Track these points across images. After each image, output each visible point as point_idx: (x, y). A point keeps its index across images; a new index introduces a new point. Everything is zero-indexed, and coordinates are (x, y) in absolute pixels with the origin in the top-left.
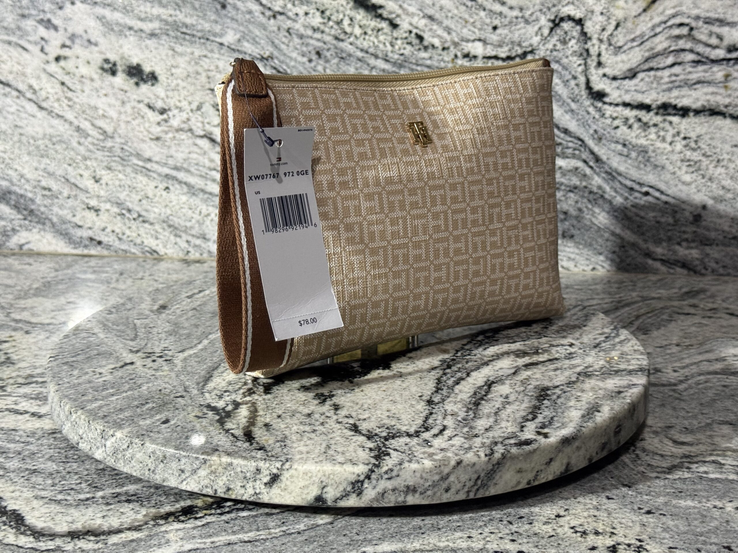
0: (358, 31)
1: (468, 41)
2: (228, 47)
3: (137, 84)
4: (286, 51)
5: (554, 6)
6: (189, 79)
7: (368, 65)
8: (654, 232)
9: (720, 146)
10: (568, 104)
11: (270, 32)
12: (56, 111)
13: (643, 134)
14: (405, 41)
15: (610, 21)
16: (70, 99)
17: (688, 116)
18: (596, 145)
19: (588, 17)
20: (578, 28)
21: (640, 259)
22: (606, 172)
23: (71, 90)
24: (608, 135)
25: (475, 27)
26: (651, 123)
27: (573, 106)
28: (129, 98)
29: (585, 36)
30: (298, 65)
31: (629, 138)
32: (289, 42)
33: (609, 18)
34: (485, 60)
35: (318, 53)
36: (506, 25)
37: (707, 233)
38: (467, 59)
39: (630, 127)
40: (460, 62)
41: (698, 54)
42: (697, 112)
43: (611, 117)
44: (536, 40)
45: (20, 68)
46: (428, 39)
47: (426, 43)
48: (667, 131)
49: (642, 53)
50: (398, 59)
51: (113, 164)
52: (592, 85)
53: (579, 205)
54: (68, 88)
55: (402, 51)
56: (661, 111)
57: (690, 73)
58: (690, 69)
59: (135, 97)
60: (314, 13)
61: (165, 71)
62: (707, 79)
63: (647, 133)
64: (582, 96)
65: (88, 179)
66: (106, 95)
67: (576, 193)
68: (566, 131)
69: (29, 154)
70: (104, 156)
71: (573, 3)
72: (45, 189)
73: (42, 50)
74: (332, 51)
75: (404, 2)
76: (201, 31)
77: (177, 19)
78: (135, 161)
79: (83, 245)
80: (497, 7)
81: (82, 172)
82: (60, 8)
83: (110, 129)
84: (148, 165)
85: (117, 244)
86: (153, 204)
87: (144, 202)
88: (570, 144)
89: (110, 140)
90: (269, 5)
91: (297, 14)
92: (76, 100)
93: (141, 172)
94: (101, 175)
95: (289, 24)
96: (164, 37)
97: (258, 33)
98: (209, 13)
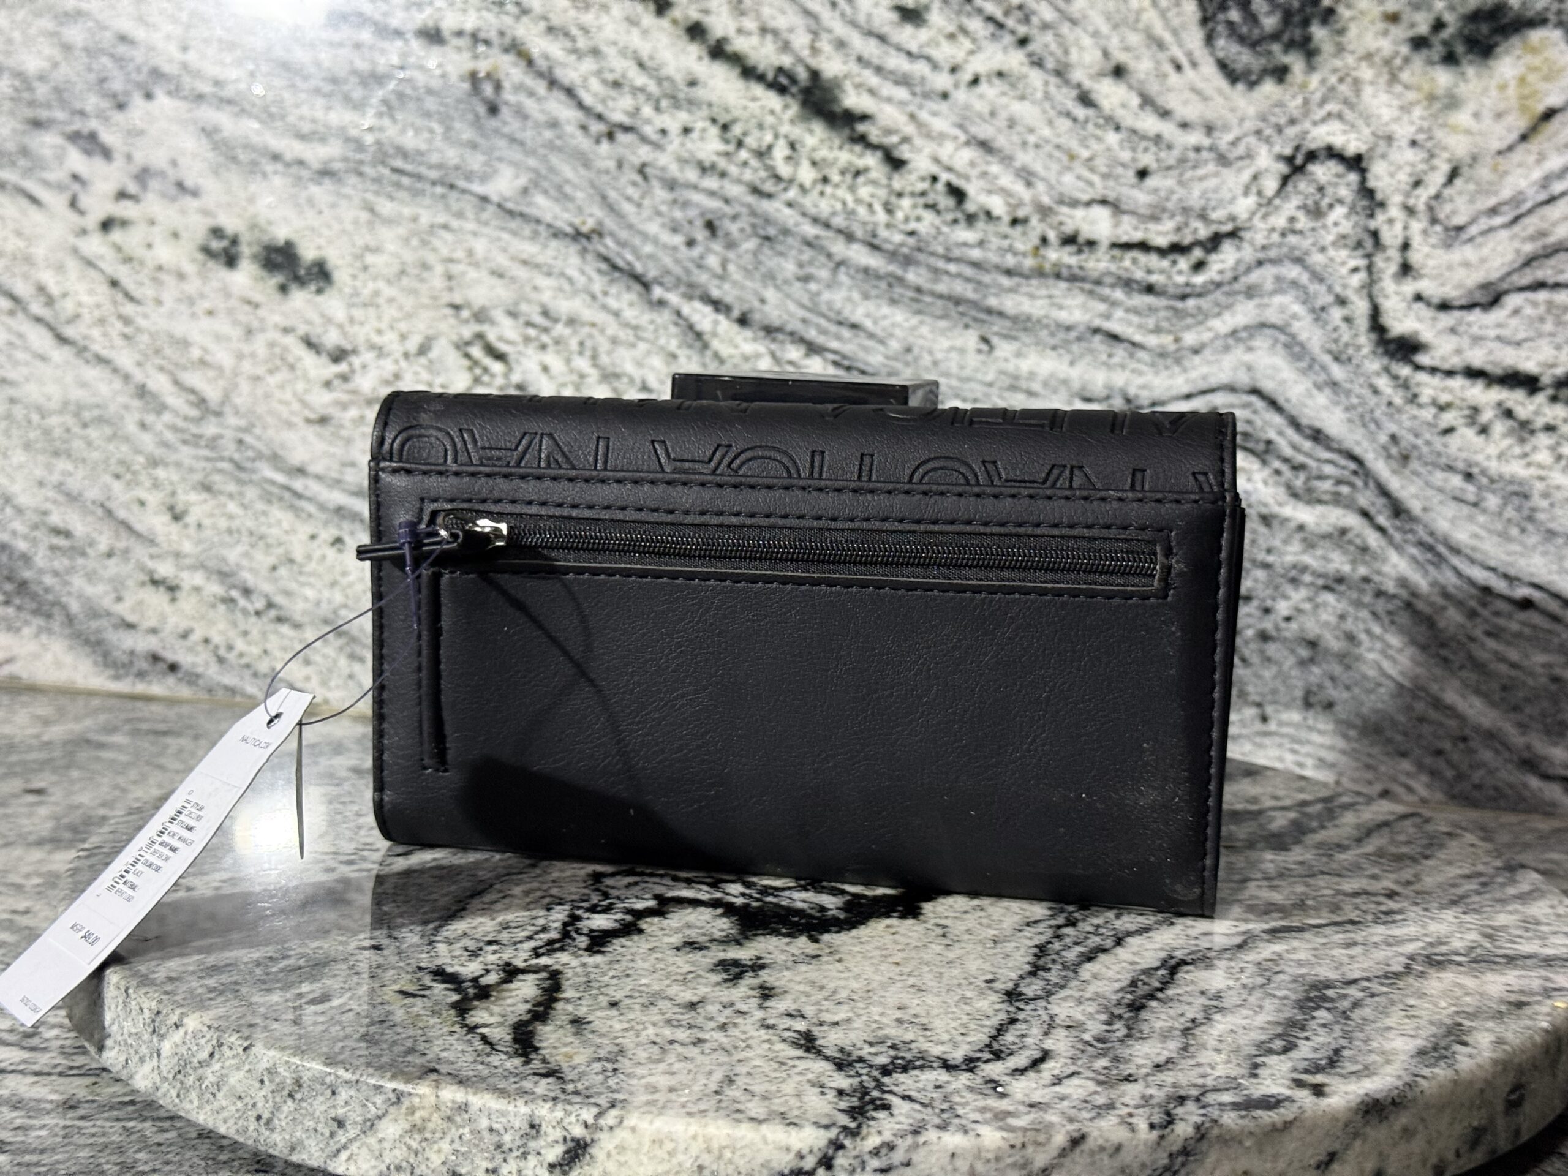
0: (807, 174)
1: (1074, 203)
2: (500, 206)
3: (283, 289)
4: (633, 219)
5: (1292, 122)
6: (405, 281)
7: (829, 256)
10: (1324, 368)
11: (599, 172)
12: (96, 347)
13: (1517, 450)
14: (921, 201)
15: (1436, 162)
16: (127, 321)
18: (1394, 472)
19: (1380, 150)
20: (1353, 177)
21: (1509, 775)
22: (1421, 544)
23: (131, 300)
24: (1425, 449)
25: (1092, 170)
26: (1538, 422)
27: (1337, 372)
28: (262, 320)
29: (1368, 199)
30: (660, 254)
31: (1480, 458)
32: (643, 197)
33: (1432, 156)
34: (1117, 252)
35: (710, 226)
36: (1169, 168)
38: (1073, 249)
39: (1483, 431)
40: (1054, 255)
43: (1434, 403)
44: (1244, 206)
45: (21, 244)
46: (978, 196)
47: (970, 207)
49: (1517, 243)
50: (902, 245)
51: (217, 478)
52: (1387, 321)
53: (1349, 625)
54: (128, 294)
55: (912, 226)
56: (1567, 393)
59: (277, 319)
60: (704, 130)
61: (349, 258)
63: (1527, 448)
64: (1359, 348)
65: (156, 513)
66: (210, 313)
67: (1341, 594)
68: (1317, 436)
69: (27, 446)
70: (197, 458)
71: (1340, 117)
72: (57, 531)
73: (73, 204)
74: (744, 223)
75: (921, 107)
76: (440, 166)
77: (382, 136)
78: (268, 472)
79: (135, 670)
80: (1150, 123)
81: (143, 494)
82: (121, 106)
83: (212, 393)
84: (298, 484)
85: (213, 672)
86: (302, 579)
87: (283, 571)
88: (1328, 469)
89: (213, 419)
90: (599, 108)
91: (663, 132)
92: (142, 322)
93: (281, 499)
94: (188, 504)
95: (644, 153)
96: (353, 180)
97: (570, 174)
98: (457, 124)
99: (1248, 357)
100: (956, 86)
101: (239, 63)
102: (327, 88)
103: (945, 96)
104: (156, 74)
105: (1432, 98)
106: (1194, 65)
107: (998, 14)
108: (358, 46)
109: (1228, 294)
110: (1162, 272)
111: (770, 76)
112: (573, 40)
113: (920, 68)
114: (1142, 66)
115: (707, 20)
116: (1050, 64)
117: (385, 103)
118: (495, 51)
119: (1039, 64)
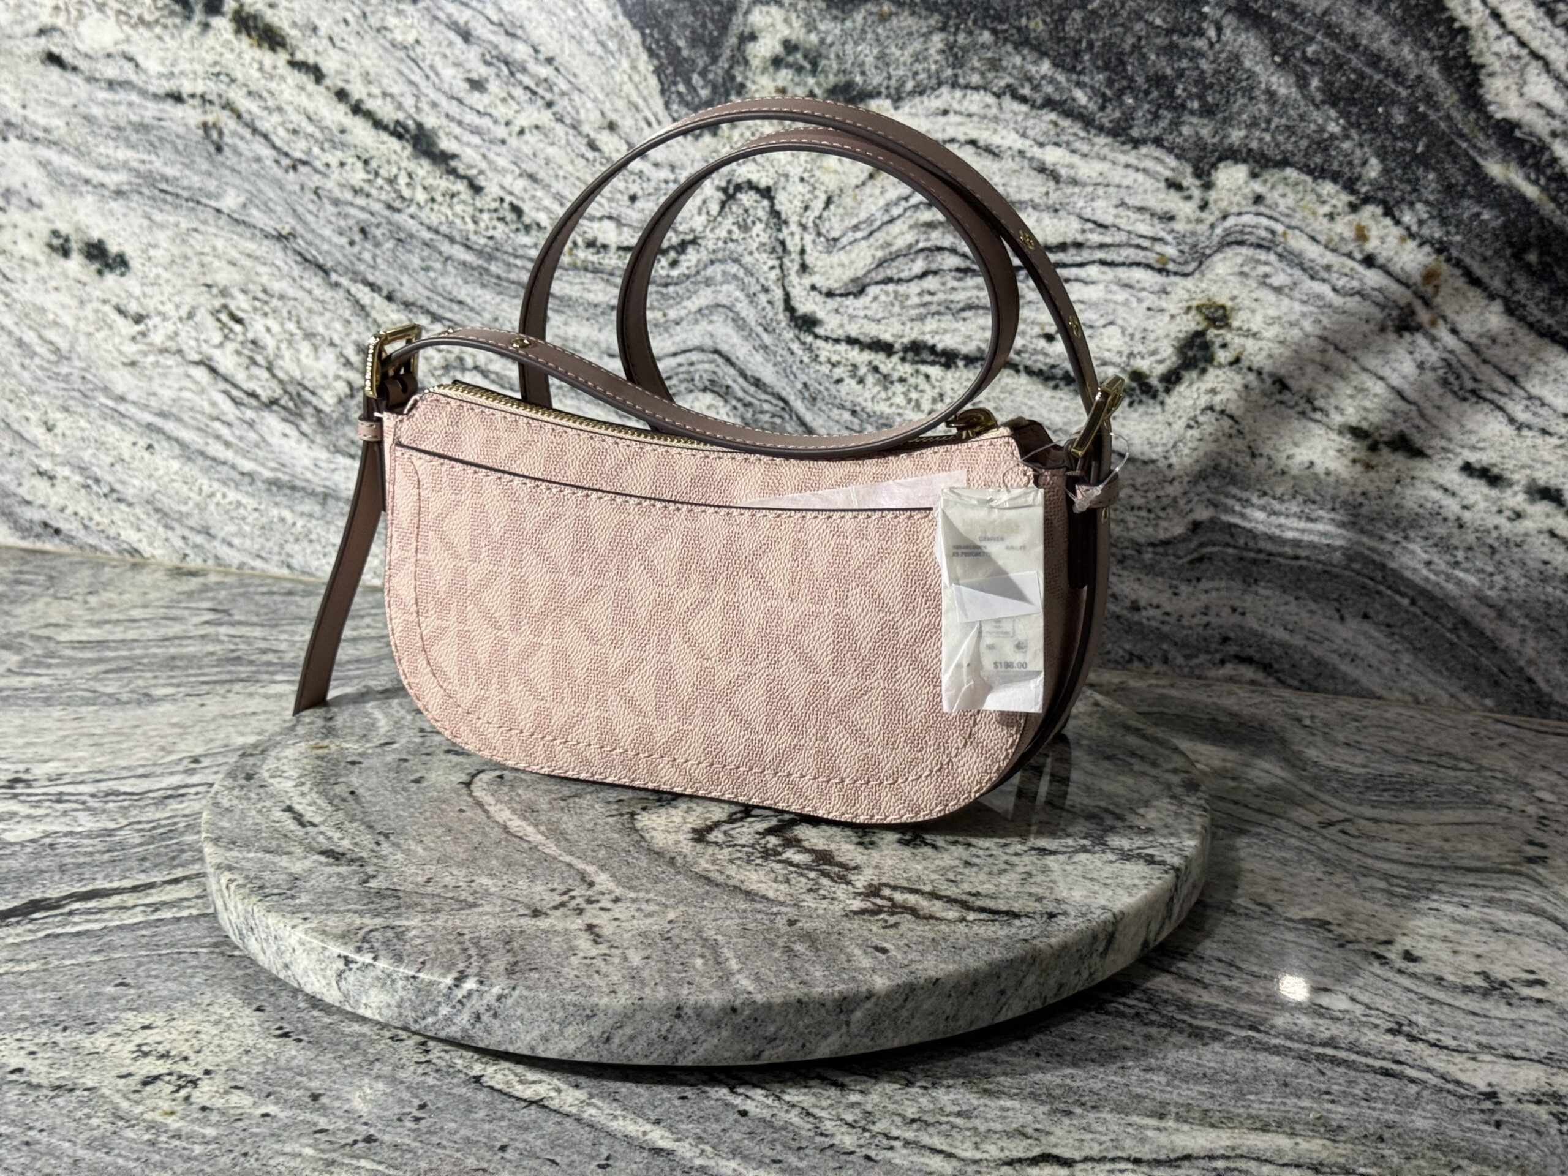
0: (421, 196)
1: (591, 217)
2: (230, 216)
3: (100, 272)
4: (314, 226)
6: (175, 268)
7: (440, 253)
10: (758, 336)
11: (290, 193)
13: (883, 395)
14: (495, 215)
15: (817, 193)
17: (956, 366)
18: (808, 409)
19: (780, 187)
20: (766, 203)
23: (8, 279)
24: (825, 394)
26: (895, 376)
27: (767, 339)
28: (89, 294)
29: (777, 218)
30: (333, 250)
31: (860, 400)
32: (318, 210)
33: (814, 188)
34: (621, 252)
35: (363, 231)
36: (650, 192)
38: (594, 249)
39: (861, 381)
40: (581, 254)
41: (965, 256)
42: (971, 360)
43: (829, 361)
44: (699, 222)
46: (530, 213)
47: (527, 220)
48: (922, 391)
49: (873, 251)
50: (486, 246)
51: (71, 402)
52: (795, 303)
54: (5, 276)
55: (491, 233)
56: (910, 355)
57: (954, 289)
58: (955, 284)
59: (98, 293)
60: (353, 164)
61: (138, 252)
63: (890, 393)
64: (779, 322)
66: (56, 289)
68: (757, 383)
70: (58, 389)
74: (384, 229)
75: (489, 150)
76: (189, 188)
77: (152, 167)
78: (103, 400)
79: (34, 533)
81: (28, 414)
83: (64, 345)
84: (122, 408)
85: (81, 534)
86: (131, 473)
87: (118, 467)
88: (766, 406)
89: (65, 362)
90: (286, 149)
91: (328, 165)
92: (15, 295)
93: (111, 417)
94: (56, 420)
95: (317, 181)
96: (136, 197)
97: (271, 195)
98: (198, 159)
99: (710, 328)
100: (510, 135)
101: (59, 116)
102: (114, 134)
103: (503, 142)
104: (8, 124)
107: (533, 86)
108: (130, 104)
109: (694, 283)
111: (391, 126)
112: (266, 101)
113: (486, 122)
115: (348, 87)
116: (568, 121)
117: (152, 144)
118: (217, 108)
119: (560, 120)
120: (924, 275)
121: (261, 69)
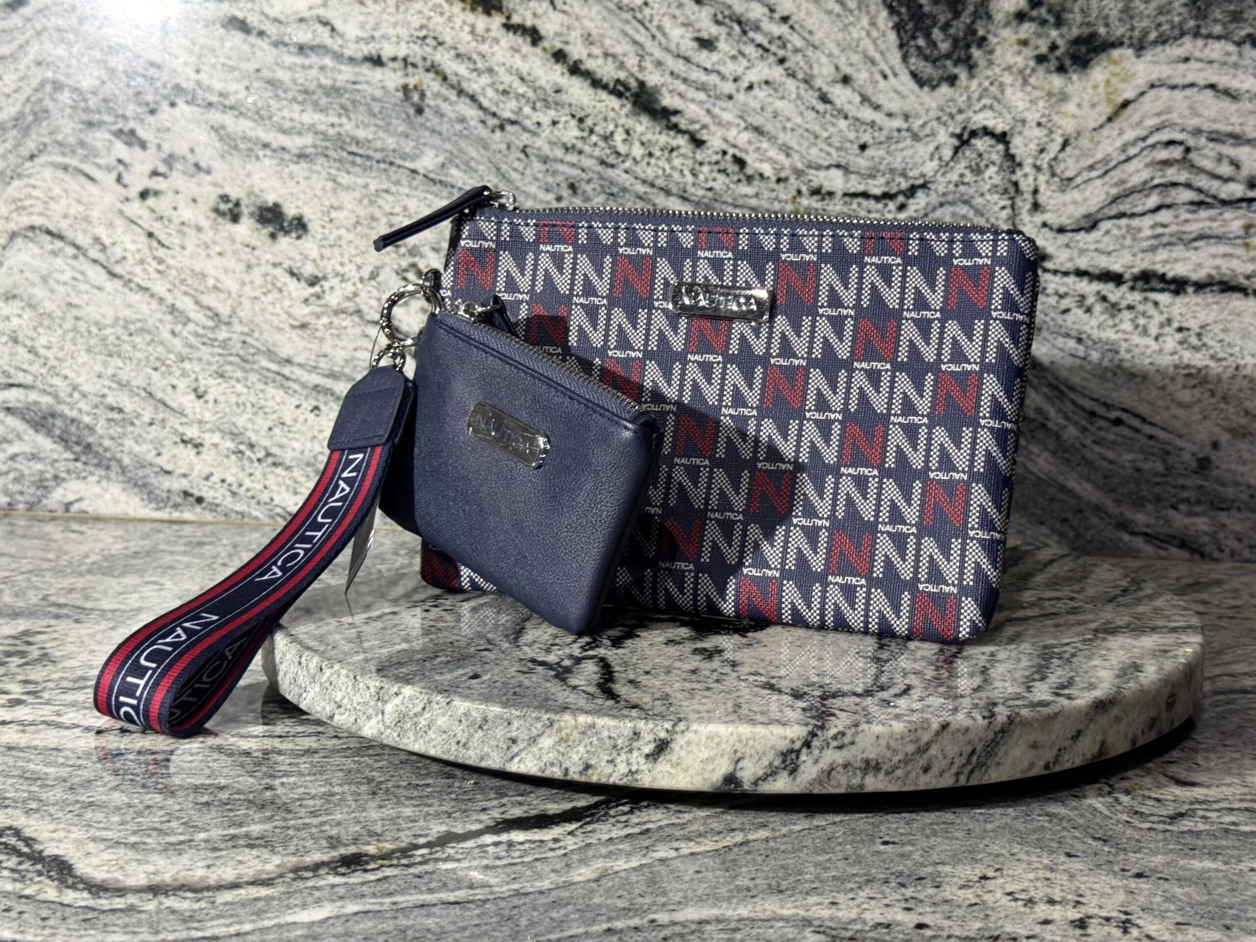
0: (638, 151)
1: (818, 167)
2: (423, 177)
3: (273, 236)
4: (519, 184)
5: (960, 111)
6: (359, 228)
7: (655, 206)
8: (1132, 486)
9: (1239, 342)
11: (494, 152)
12: (137, 280)
13: (1110, 322)
14: (716, 168)
15: (1054, 136)
16: (160, 261)
17: (1186, 293)
19: (1018, 129)
20: (1001, 147)
21: (1110, 533)
22: (1050, 385)
23: (163, 245)
24: (1052, 324)
25: (830, 145)
26: (1124, 304)
28: (258, 258)
29: (1011, 161)
31: (1086, 328)
32: (525, 168)
33: (1051, 132)
34: (847, 199)
35: (572, 187)
36: (880, 143)
37: (1220, 489)
38: (818, 197)
39: (1089, 310)
40: (806, 201)
41: (1199, 190)
42: (1200, 287)
43: (1057, 293)
44: (930, 167)
45: (81, 209)
46: (754, 164)
47: (749, 171)
48: (1150, 317)
49: (1107, 189)
50: (704, 197)
51: (228, 368)
54: (159, 242)
55: (710, 184)
56: (1140, 284)
57: (1186, 221)
58: (1188, 216)
59: (269, 257)
60: (566, 122)
61: (319, 214)
62: (1215, 232)
63: (1117, 321)
65: (185, 394)
66: (220, 254)
69: (89, 350)
70: (213, 355)
71: (991, 108)
72: (112, 409)
73: (119, 179)
74: (595, 184)
75: (714, 105)
76: (382, 150)
77: (342, 130)
78: (266, 364)
79: (171, 503)
80: (867, 114)
81: (175, 382)
82: (152, 112)
83: (224, 310)
84: (287, 371)
85: (228, 502)
86: (290, 435)
87: (277, 431)
89: (224, 327)
90: (494, 109)
91: (539, 124)
92: (172, 262)
93: (274, 381)
94: (207, 386)
95: (526, 138)
96: (321, 160)
97: (474, 154)
98: (395, 122)
100: (738, 90)
101: (238, 81)
102: (300, 98)
103: (730, 97)
104: (178, 88)
105: (1050, 94)
106: (895, 75)
107: (765, 43)
108: (322, 68)
110: (878, 211)
111: (611, 85)
112: (475, 63)
113: (714, 79)
114: (861, 76)
115: (567, 48)
116: (800, 75)
117: (343, 107)
118: (420, 70)
119: (792, 75)
120: (1158, 209)
121: (472, 32)
